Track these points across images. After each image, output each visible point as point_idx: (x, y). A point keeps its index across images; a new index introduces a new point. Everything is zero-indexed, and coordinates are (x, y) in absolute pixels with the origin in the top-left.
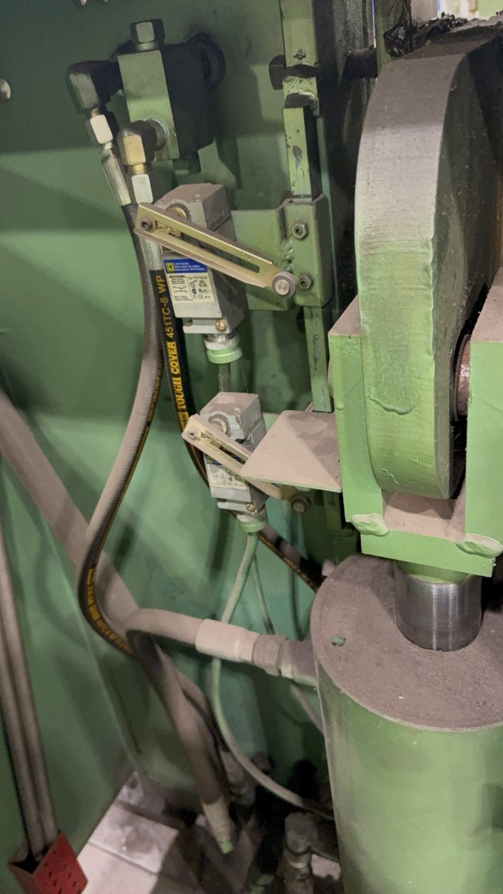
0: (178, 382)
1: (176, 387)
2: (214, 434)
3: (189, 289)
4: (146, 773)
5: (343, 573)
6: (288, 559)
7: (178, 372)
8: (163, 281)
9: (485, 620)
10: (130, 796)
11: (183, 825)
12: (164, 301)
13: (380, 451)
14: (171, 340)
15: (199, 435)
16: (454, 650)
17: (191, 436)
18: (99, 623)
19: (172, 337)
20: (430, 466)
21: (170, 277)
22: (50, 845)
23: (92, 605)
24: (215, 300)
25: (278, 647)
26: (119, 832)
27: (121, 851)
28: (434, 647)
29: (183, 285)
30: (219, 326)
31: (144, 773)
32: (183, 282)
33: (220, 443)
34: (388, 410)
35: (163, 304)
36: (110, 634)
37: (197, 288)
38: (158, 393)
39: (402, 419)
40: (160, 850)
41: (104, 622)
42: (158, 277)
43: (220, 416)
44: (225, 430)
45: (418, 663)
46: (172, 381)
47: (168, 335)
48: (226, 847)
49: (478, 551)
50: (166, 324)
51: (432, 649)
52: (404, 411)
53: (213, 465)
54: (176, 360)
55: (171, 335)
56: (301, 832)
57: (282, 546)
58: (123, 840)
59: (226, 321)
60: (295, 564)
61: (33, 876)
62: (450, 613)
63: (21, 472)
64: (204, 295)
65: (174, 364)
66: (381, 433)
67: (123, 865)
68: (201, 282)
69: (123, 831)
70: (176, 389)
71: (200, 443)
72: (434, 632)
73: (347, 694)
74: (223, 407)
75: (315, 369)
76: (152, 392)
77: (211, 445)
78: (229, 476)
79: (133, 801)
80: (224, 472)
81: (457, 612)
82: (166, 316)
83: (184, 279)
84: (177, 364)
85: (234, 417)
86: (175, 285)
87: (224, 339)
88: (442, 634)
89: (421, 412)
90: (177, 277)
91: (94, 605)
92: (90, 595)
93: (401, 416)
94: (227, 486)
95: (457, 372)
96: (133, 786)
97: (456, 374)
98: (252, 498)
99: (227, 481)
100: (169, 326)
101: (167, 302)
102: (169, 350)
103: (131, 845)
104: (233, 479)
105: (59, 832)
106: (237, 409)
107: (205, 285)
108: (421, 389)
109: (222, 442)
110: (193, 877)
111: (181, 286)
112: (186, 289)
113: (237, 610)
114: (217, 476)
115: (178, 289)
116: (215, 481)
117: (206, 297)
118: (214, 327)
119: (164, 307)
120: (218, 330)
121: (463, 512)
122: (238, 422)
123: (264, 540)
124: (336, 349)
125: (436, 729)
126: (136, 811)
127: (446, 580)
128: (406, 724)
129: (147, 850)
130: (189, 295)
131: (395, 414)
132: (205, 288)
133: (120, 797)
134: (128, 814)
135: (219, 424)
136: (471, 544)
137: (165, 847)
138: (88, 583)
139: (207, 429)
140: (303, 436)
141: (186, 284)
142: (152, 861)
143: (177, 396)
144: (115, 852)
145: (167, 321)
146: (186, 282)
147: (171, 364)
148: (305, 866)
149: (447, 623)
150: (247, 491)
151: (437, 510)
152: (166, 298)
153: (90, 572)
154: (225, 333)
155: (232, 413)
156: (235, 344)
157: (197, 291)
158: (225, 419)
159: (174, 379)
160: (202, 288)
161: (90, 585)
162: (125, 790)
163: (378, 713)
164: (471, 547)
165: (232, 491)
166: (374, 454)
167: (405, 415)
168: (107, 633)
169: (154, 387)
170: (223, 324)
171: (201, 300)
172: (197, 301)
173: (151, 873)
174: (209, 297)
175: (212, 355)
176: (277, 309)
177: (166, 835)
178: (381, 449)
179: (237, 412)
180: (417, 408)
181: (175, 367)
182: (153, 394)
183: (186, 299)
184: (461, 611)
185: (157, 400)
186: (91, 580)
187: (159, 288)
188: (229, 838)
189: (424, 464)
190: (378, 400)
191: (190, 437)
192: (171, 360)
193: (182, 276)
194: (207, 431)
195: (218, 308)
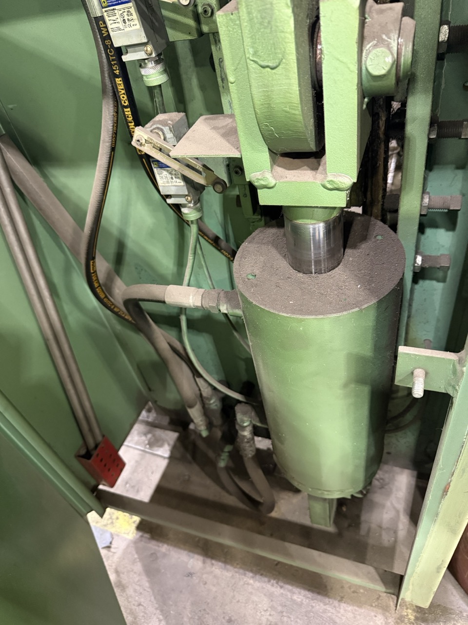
0: (128, 112)
1: (128, 117)
2: (153, 139)
3: (120, 20)
4: (156, 402)
5: (254, 239)
6: (224, 251)
7: (127, 103)
8: (105, 25)
9: (345, 254)
10: (148, 417)
11: (181, 429)
12: (108, 43)
13: (261, 107)
14: (118, 77)
15: (143, 142)
16: (325, 273)
17: (138, 142)
18: (105, 300)
19: (118, 74)
20: (297, 112)
21: (106, 11)
22: (99, 444)
23: (97, 287)
24: (141, 27)
25: (217, 295)
26: (144, 438)
27: (145, 448)
28: (313, 272)
29: (115, 17)
30: (147, 51)
31: (155, 402)
32: (115, 15)
33: (159, 146)
34: (263, 67)
35: (107, 45)
36: (114, 308)
37: (126, 18)
38: (117, 125)
39: (274, 73)
40: (169, 445)
41: (109, 299)
42: (101, 22)
43: (158, 128)
44: (162, 138)
45: (303, 283)
46: (124, 112)
47: (115, 72)
48: (205, 434)
49: (336, 186)
50: (112, 63)
51: (312, 273)
52: (275, 65)
53: (159, 169)
54: (124, 94)
55: (117, 72)
56: (245, 413)
57: (219, 242)
58: (147, 442)
59: (151, 46)
60: (229, 254)
61: (90, 461)
62: (322, 245)
63: (41, 209)
64: (132, 23)
65: (123, 97)
66: (260, 90)
67: (148, 455)
68: (128, 11)
69: (146, 437)
70: (128, 119)
71: (145, 148)
72: (313, 261)
73: (257, 304)
74: (160, 122)
75: (223, 87)
76: (112, 125)
77: (154, 149)
78: (170, 176)
79: (150, 420)
80: (167, 173)
81: (326, 244)
82: (111, 56)
83: (116, 11)
84: (125, 97)
85: (168, 128)
86: (110, 18)
87: (153, 65)
88: (318, 262)
89: (287, 64)
90: (110, 10)
91: (99, 288)
92: (95, 280)
93: (273, 71)
94: (170, 184)
95: (315, 45)
96: (149, 411)
97: (314, 46)
98: (189, 192)
99: (170, 180)
100: (115, 64)
101: (110, 43)
102: (118, 85)
103: (151, 444)
104: (174, 178)
105: (103, 436)
106: (170, 122)
107: (131, 14)
108: (285, 43)
109: (160, 144)
110: (189, 456)
111: (114, 18)
112: (118, 20)
113: (192, 278)
114: (162, 177)
115: (113, 22)
116: (162, 182)
117: (133, 25)
118: (143, 53)
119: (108, 48)
120: (147, 53)
121: (325, 163)
122: (171, 131)
123: (207, 239)
124: (223, 27)
125: (313, 317)
126: (153, 425)
127: (318, 220)
128: (295, 316)
129: (161, 446)
130: (121, 25)
131: (269, 69)
132: (131, 17)
133: (141, 418)
134: (148, 428)
135: (158, 134)
136: (330, 182)
137: (172, 443)
138: (92, 271)
139: (149, 136)
140: (215, 128)
141: (118, 16)
142: (165, 451)
143: (130, 124)
144: (142, 449)
145: (113, 60)
146: (117, 14)
147: (121, 97)
148: (249, 433)
149: (320, 253)
150: (184, 186)
151: (308, 166)
152: (109, 41)
153: (91, 262)
154: (152, 56)
155: (166, 125)
156: (162, 69)
157: (126, 20)
158: (162, 130)
159: (125, 110)
160: (130, 18)
161: (93, 273)
162: (144, 413)
163: (277, 313)
164: (331, 184)
165: (174, 187)
166: (258, 111)
167: (277, 69)
168: (112, 307)
169: (113, 120)
170: (149, 48)
171: (131, 29)
172: (128, 29)
173: (164, 458)
174: (136, 25)
175: (146, 79)
176: (190, 38)
177: (172, 436)
178: (262, 105)
179: (170, 124)
180: (284, 61)
181: (124, 99)
182: (113, 126)
183: (120, 29)
184: (328, 244)
185: (116, 131)
186: (93, 270)
187: (103, 32)
188: (205, 428)
189: (293, 112)
190: (255, 59)
191: (137, 144)
192: (120, 93)
193: (114, 9)
194: (149, 138)
195: (143, 34)
